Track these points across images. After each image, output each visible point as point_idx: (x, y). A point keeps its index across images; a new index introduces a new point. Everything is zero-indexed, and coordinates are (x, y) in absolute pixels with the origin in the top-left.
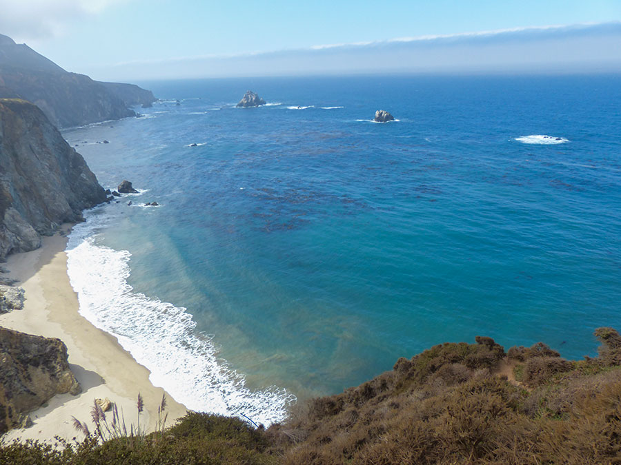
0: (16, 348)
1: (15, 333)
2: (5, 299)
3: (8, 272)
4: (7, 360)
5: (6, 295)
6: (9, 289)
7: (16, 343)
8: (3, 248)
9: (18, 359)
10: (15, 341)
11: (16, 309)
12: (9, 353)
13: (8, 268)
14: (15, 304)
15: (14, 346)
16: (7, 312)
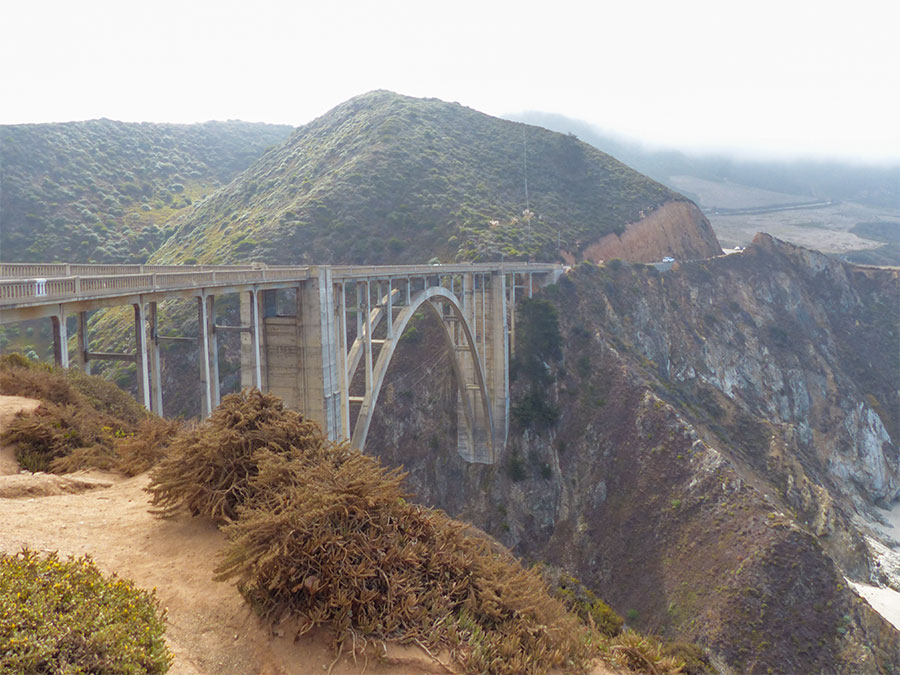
0: (885, 649)
1: (890, 626)
2: (879, 565)
3: (891, 526)
4: (868, 659)
5: (881, 560)
6: (887, 551)
7: (888, 641)
8: (891, 489)
9: (885, 668)
10: (886, 638)
11: (892, 587)
12: (874, 652)
13: (890, 521)
14: (892, 580)
15: (882, 645)
16: (878, 586)
